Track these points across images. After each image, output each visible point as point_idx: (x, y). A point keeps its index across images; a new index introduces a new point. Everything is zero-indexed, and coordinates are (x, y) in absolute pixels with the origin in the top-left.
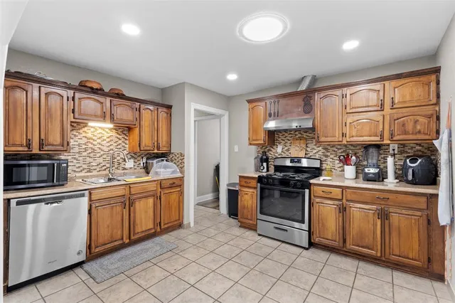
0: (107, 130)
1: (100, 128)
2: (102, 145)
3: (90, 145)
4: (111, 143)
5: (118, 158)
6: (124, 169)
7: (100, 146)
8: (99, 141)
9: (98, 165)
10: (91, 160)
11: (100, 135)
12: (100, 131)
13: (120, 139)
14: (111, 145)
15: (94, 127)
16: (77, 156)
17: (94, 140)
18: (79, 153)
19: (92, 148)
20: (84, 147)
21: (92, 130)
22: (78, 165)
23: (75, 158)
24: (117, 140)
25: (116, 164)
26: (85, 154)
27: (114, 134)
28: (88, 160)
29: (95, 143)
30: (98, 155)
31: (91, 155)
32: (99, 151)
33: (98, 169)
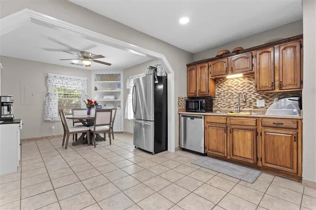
0: (241, 79)
1: (236, 78)
2: (237, 90)
3: (230, 91)
4: (244, 88)
5: (250, 99)
6: (256, 107)
7: (236, 91)
8: (235, 87)
9: (234, 104)
10: (230, 100)
11: (236, 83)
12: (236, 80)
13: (251, 84)
14: (244, 89)
15: (231, 79)
16: (223, 98)
17: (232, 87)
18: (224, 96)
19: (231, 93)
20: (226, 92)
21: (231, 81)
22: (223, 103)
23: (222, 99)
24: (249, 85)
25: (248, 103)
26: (227, 96)
27: (246, 80)
28: (229, 100)
29: (233, 89)
30: (235, 97)
31: (231, 97)
32: (235, 94)
33: (235, 107)
